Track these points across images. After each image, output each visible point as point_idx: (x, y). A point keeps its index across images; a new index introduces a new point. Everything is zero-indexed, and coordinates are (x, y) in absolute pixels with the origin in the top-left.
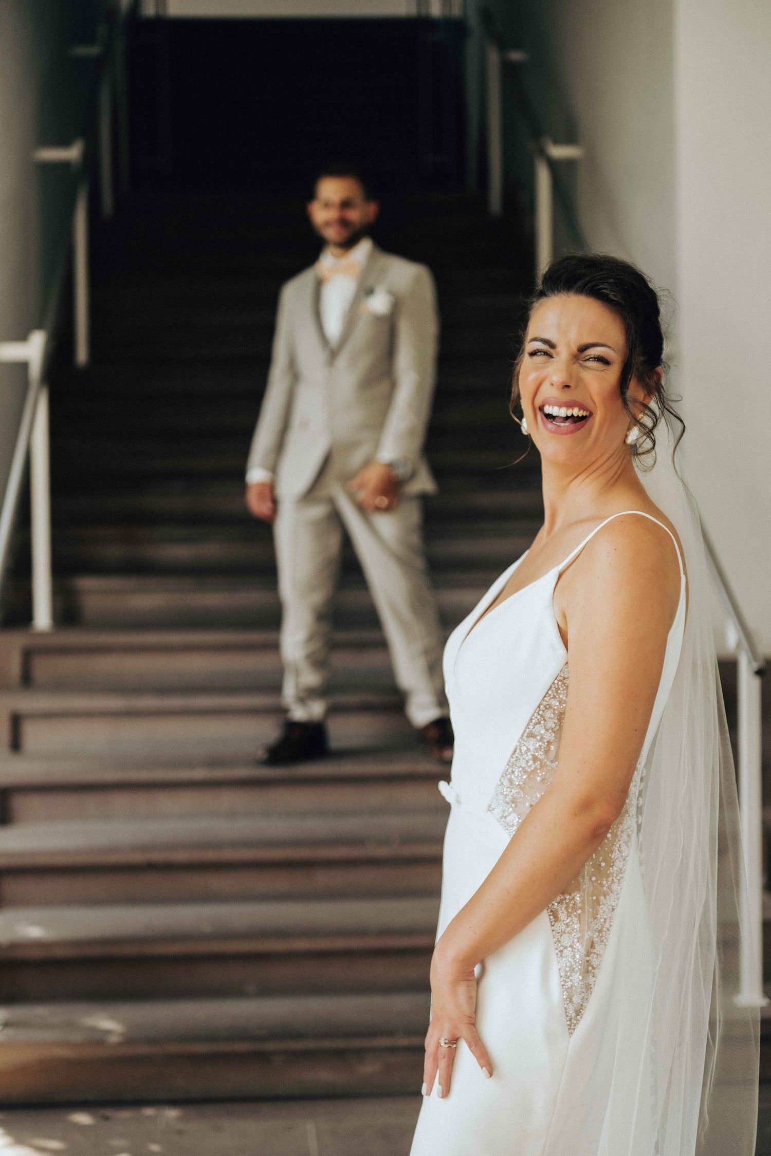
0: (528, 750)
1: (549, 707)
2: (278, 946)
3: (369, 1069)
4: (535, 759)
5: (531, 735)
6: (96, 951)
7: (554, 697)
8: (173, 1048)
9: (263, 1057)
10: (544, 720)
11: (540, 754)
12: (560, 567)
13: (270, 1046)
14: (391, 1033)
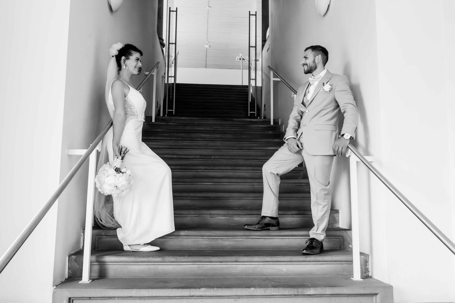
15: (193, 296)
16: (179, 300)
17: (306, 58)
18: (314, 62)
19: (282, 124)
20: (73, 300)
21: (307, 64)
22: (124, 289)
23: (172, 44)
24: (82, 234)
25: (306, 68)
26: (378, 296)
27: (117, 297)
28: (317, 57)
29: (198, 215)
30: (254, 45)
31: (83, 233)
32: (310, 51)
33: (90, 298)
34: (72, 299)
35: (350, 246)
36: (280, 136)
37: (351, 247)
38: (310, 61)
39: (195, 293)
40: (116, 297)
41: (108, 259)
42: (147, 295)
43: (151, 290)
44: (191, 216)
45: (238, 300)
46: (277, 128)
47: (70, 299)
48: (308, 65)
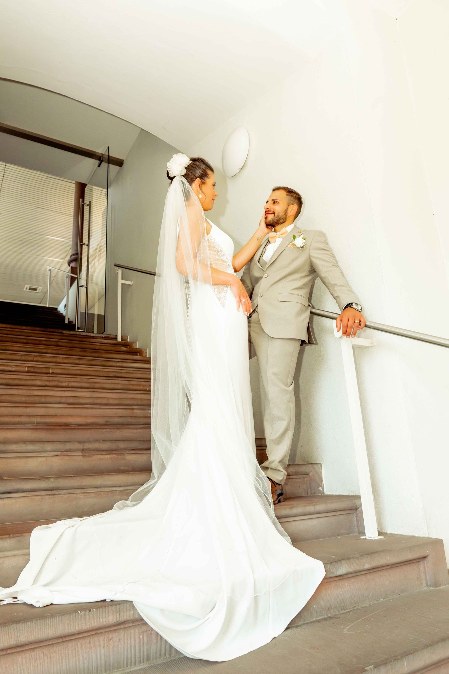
17: (274, 202)
18: (286, 212)
19: (135, 342)
21: (274, 213)
25: (270, 217)
26: (429, 558)
28: (291, 206)
32: (283, 193)
35: (320, 488)
37: (321, 490)
38: (279, 209)
48: (276, 215)
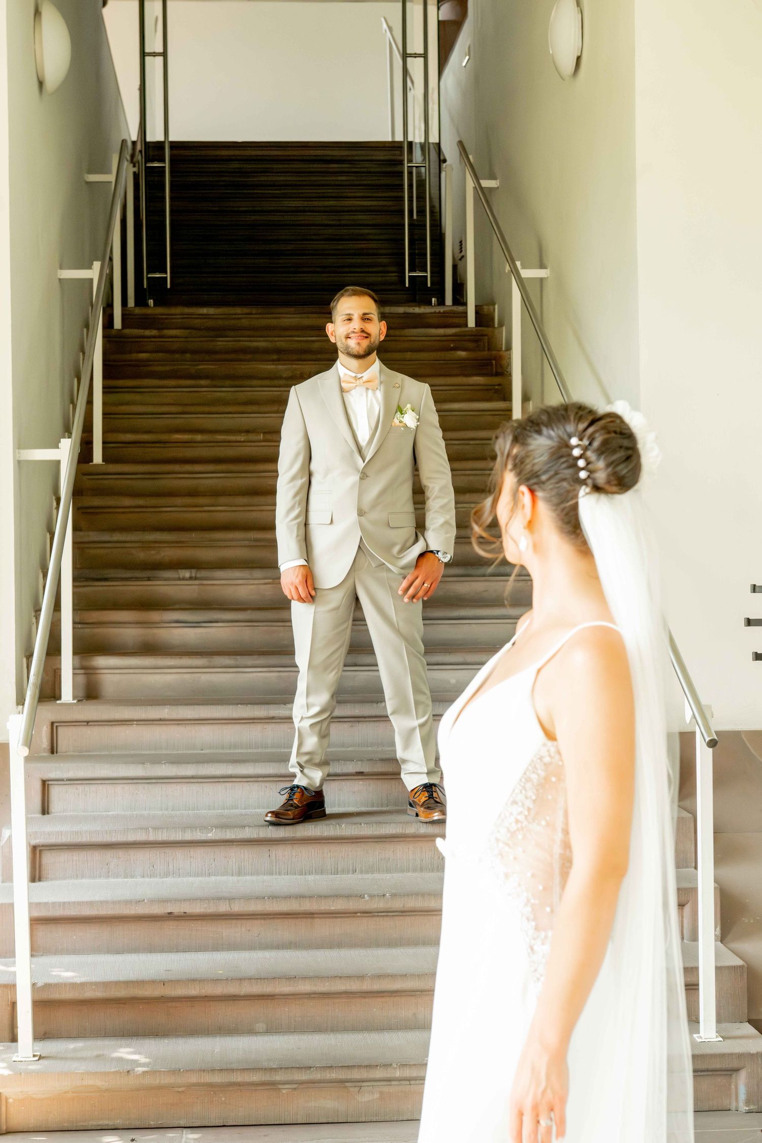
0: (511, 814)
1: (529, 780)
2: (286, 988)
3: (367, 1098)
4: (517, 821)
5: (515, 802)
6: (122, 993)
7: (534, 772)
8: (194, 1079)
9: (272, 1085)
10: (525, 790)
11: (521, 818)
12: (539, 665)
13: (278, 1077)
14: (387, 1066)
15: (273, 718)
16: (247, 726)
19: (501, 325)
20: (57, 726)
22: (150, 705)
23: (154, 54)
24: (34, 620)
27: (136, 721)
29: (271, 580)
30: (421, 51)
31: (36, 618)
33: (88, 722)
34: (55, 725)
36: (492, 365)
39: (277, 712)
40: (133, 721)
41: (101, 661)
42: (189, 717)
43: (196, 707)
44: (256, 582)
45: (357, 725)
46: (486, 335)
47: (52, 723)
